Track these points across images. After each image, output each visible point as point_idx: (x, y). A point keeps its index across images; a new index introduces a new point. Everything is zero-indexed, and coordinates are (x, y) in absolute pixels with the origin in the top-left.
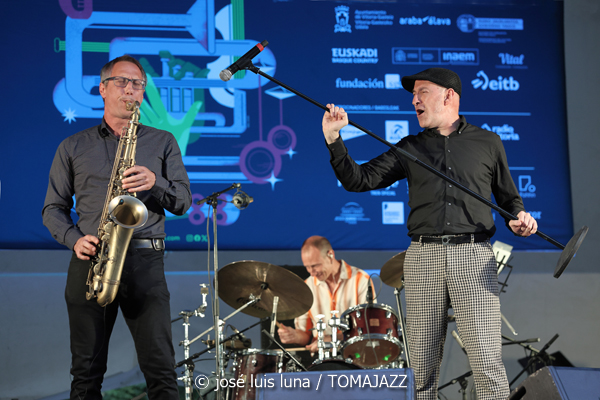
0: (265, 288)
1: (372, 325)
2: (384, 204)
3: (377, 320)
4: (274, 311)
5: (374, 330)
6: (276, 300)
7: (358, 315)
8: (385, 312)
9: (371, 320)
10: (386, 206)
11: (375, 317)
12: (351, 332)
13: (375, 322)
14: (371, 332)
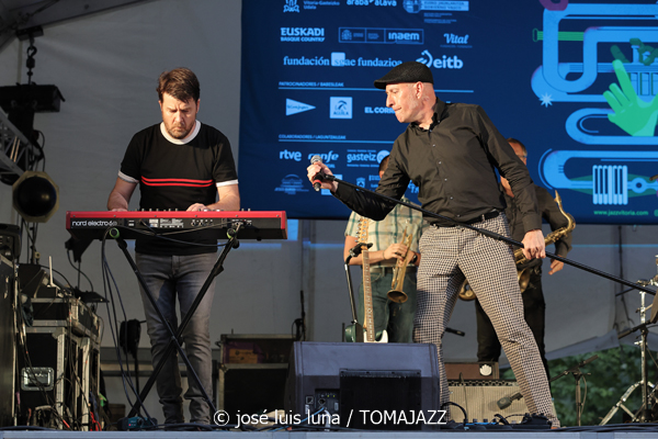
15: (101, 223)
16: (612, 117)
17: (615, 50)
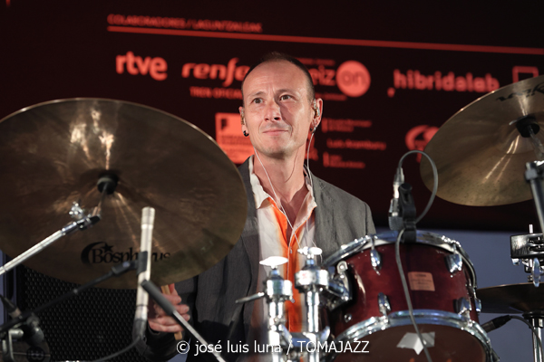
0: (111, 191)
1: (416, 287)
2: (219, 117)
3: (429, 276)
4: (146, 244)
5: (422, 300)
6: (148, 218)
7: (375, 262)
8: (446, 257)
9: (413, 275)
10: (224, 123)
11: (422, 268)
12: (358, 308)
13: (426, 282)
14: (415, 307)
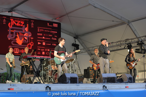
15: (31, 57)
16: (17, 42)
17: (17, 33)
